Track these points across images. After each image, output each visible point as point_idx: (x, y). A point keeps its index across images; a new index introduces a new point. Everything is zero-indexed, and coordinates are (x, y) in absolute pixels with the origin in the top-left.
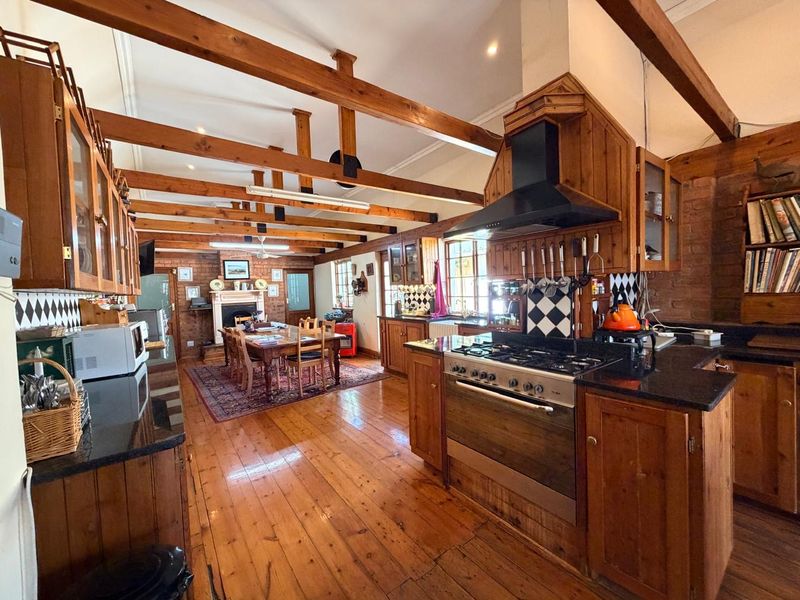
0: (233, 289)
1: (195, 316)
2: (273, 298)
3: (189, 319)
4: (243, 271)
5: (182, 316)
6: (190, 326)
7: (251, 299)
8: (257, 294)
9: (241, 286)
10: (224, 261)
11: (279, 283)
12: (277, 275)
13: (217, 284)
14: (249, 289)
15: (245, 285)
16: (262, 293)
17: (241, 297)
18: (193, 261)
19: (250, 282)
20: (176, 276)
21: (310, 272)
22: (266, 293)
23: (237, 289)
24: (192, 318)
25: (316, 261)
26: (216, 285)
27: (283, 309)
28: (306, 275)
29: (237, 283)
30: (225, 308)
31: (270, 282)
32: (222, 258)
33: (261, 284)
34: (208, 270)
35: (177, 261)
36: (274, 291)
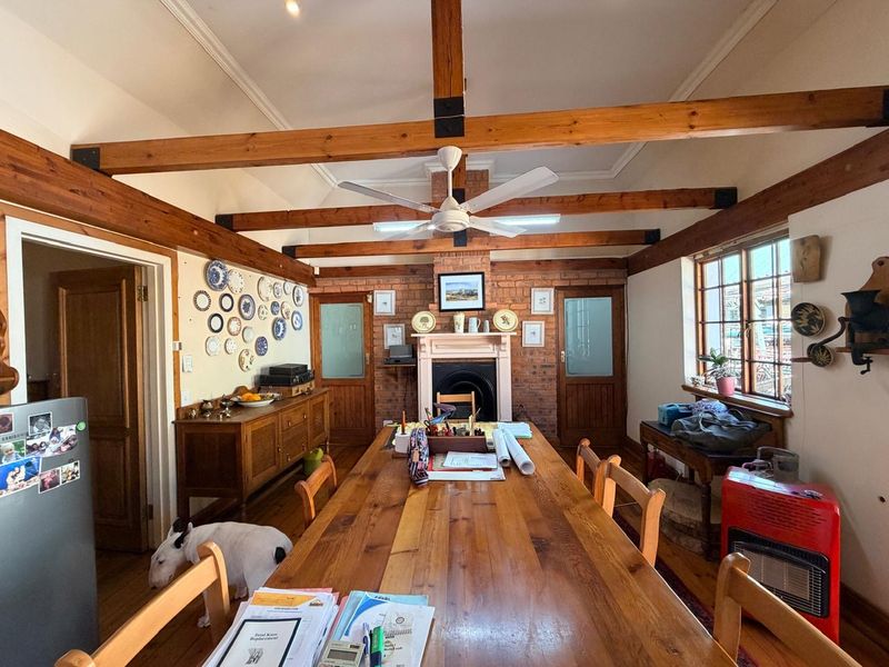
0: (453, 331)
1: (396, 376)
2: (532, 350)
3: (387, 381)
4: (472, 294)
5: (378, 374)
6: (388, 394)
7: (486, 352)
8: (497, 341)
9: (467, 323)
10: (439, 275)
11: (545, 317)
12: (543, 300)
13: (425, 320)
14: (481, 329)
15: (474, 322)
16: (506, 340)
17: (466, 346)
18: (397, 280)
19: (485, 315)
20: (372, 305)
21: (617, 293)
22: (517, 339)
23: (460, 329)
24: (392, 380)
25: (632, 266)
26: (423, 322)
27: (552, 373)
28: (607, 302)
29: (460, 318)
30: (439, 367)
31: (526, 315)
32: (437, 271)
33: (506, 320)
34: (418, 295)
35: (373, 280)
36: (535, 335)
